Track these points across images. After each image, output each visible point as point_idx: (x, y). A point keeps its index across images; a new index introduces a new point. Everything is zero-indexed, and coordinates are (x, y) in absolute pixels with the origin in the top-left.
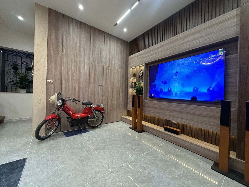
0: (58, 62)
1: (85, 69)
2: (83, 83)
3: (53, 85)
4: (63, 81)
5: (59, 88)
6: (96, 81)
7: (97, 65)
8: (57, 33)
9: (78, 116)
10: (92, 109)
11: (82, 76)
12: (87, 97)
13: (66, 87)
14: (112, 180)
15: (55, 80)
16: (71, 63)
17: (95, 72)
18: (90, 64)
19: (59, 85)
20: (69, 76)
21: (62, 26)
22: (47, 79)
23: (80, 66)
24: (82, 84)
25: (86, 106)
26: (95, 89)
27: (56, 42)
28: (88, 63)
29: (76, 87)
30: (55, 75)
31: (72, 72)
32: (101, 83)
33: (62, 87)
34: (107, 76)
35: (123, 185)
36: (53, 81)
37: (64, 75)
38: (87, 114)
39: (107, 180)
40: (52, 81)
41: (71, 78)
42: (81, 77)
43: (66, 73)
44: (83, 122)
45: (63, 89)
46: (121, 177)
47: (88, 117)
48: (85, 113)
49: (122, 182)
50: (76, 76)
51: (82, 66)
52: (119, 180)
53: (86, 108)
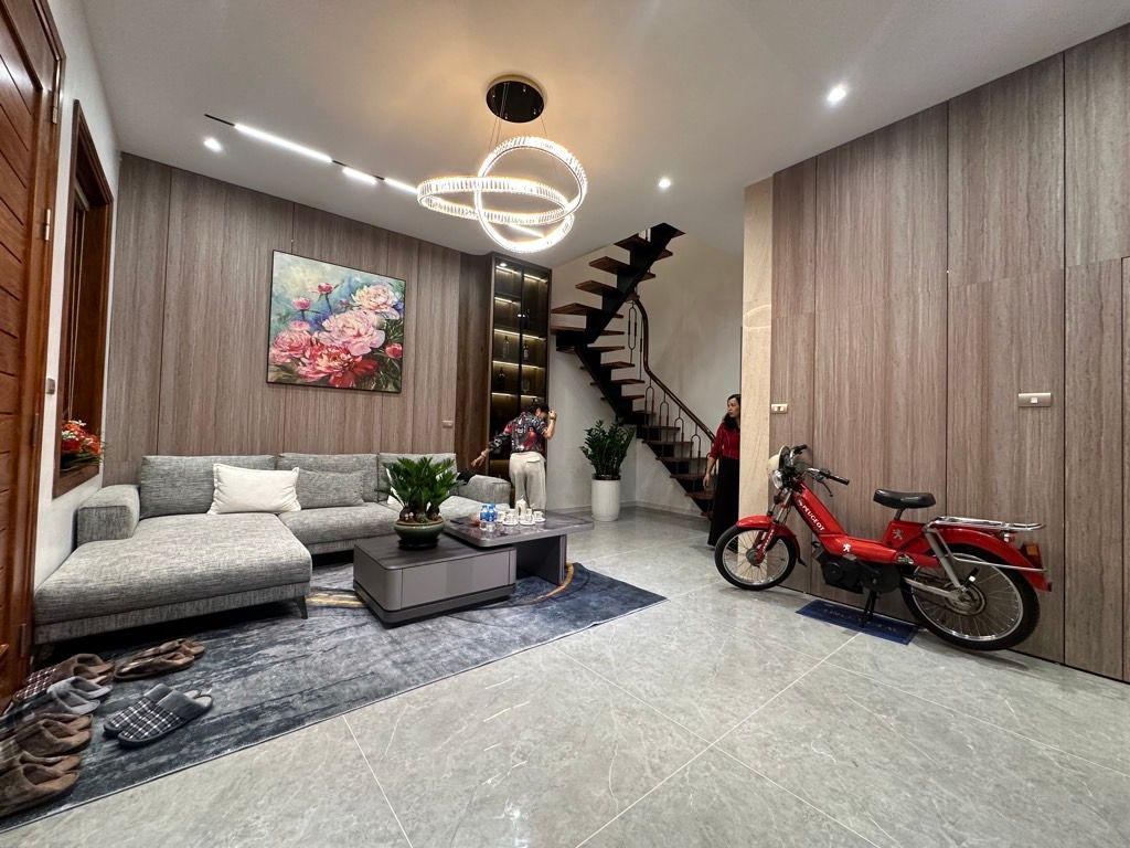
0: (802, 335)
1: (915, 330)
2: (906, 399)
3: (785, 419)
4: (820, 400)
5: (804, 429)
6: (999, 378)
7: (1002, 286)
8: (796, 239)
9: (847, 547)
10: (927, 535)
11: (900, 372)
12: (933, 468)
13: (829, 424)
14: (678, 752)
15: (793, 401)
16: (846, 322)
17: (983, 331)
18: (951, 293)
19: (806, 418)
20: (839, 379)
21: (812, 200)
22: (772, 403)
23: (888, 327)
24: (902, 409)
25: (899, 514)
26: (992, 430)
27: (796, 268)
28: (938, 292)
29: (874, 424)
30: (791, 383)
31: (851, 361)
32: (1047, 385)
33: (816, 425)
34: (1110, 332)
35: (668, 781)
36: (786, 405)
37: (820, 376)
38: (898, 550)
39: (670, 738)
40: (784, 407)
41: (851, 388)
42: (895, 374)
43: (827, 367)
44: (875, 581)
45: (819, 434)
46: (702, 775)
47: (908, 570)
48: (889, 545)
49: (683, 780)
50: (869, 371)
51: (901, 322)
52: (685, 770)
53: (897, 520)
